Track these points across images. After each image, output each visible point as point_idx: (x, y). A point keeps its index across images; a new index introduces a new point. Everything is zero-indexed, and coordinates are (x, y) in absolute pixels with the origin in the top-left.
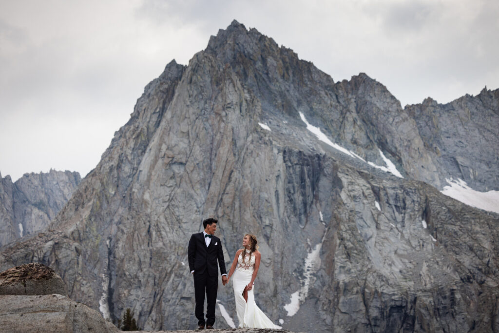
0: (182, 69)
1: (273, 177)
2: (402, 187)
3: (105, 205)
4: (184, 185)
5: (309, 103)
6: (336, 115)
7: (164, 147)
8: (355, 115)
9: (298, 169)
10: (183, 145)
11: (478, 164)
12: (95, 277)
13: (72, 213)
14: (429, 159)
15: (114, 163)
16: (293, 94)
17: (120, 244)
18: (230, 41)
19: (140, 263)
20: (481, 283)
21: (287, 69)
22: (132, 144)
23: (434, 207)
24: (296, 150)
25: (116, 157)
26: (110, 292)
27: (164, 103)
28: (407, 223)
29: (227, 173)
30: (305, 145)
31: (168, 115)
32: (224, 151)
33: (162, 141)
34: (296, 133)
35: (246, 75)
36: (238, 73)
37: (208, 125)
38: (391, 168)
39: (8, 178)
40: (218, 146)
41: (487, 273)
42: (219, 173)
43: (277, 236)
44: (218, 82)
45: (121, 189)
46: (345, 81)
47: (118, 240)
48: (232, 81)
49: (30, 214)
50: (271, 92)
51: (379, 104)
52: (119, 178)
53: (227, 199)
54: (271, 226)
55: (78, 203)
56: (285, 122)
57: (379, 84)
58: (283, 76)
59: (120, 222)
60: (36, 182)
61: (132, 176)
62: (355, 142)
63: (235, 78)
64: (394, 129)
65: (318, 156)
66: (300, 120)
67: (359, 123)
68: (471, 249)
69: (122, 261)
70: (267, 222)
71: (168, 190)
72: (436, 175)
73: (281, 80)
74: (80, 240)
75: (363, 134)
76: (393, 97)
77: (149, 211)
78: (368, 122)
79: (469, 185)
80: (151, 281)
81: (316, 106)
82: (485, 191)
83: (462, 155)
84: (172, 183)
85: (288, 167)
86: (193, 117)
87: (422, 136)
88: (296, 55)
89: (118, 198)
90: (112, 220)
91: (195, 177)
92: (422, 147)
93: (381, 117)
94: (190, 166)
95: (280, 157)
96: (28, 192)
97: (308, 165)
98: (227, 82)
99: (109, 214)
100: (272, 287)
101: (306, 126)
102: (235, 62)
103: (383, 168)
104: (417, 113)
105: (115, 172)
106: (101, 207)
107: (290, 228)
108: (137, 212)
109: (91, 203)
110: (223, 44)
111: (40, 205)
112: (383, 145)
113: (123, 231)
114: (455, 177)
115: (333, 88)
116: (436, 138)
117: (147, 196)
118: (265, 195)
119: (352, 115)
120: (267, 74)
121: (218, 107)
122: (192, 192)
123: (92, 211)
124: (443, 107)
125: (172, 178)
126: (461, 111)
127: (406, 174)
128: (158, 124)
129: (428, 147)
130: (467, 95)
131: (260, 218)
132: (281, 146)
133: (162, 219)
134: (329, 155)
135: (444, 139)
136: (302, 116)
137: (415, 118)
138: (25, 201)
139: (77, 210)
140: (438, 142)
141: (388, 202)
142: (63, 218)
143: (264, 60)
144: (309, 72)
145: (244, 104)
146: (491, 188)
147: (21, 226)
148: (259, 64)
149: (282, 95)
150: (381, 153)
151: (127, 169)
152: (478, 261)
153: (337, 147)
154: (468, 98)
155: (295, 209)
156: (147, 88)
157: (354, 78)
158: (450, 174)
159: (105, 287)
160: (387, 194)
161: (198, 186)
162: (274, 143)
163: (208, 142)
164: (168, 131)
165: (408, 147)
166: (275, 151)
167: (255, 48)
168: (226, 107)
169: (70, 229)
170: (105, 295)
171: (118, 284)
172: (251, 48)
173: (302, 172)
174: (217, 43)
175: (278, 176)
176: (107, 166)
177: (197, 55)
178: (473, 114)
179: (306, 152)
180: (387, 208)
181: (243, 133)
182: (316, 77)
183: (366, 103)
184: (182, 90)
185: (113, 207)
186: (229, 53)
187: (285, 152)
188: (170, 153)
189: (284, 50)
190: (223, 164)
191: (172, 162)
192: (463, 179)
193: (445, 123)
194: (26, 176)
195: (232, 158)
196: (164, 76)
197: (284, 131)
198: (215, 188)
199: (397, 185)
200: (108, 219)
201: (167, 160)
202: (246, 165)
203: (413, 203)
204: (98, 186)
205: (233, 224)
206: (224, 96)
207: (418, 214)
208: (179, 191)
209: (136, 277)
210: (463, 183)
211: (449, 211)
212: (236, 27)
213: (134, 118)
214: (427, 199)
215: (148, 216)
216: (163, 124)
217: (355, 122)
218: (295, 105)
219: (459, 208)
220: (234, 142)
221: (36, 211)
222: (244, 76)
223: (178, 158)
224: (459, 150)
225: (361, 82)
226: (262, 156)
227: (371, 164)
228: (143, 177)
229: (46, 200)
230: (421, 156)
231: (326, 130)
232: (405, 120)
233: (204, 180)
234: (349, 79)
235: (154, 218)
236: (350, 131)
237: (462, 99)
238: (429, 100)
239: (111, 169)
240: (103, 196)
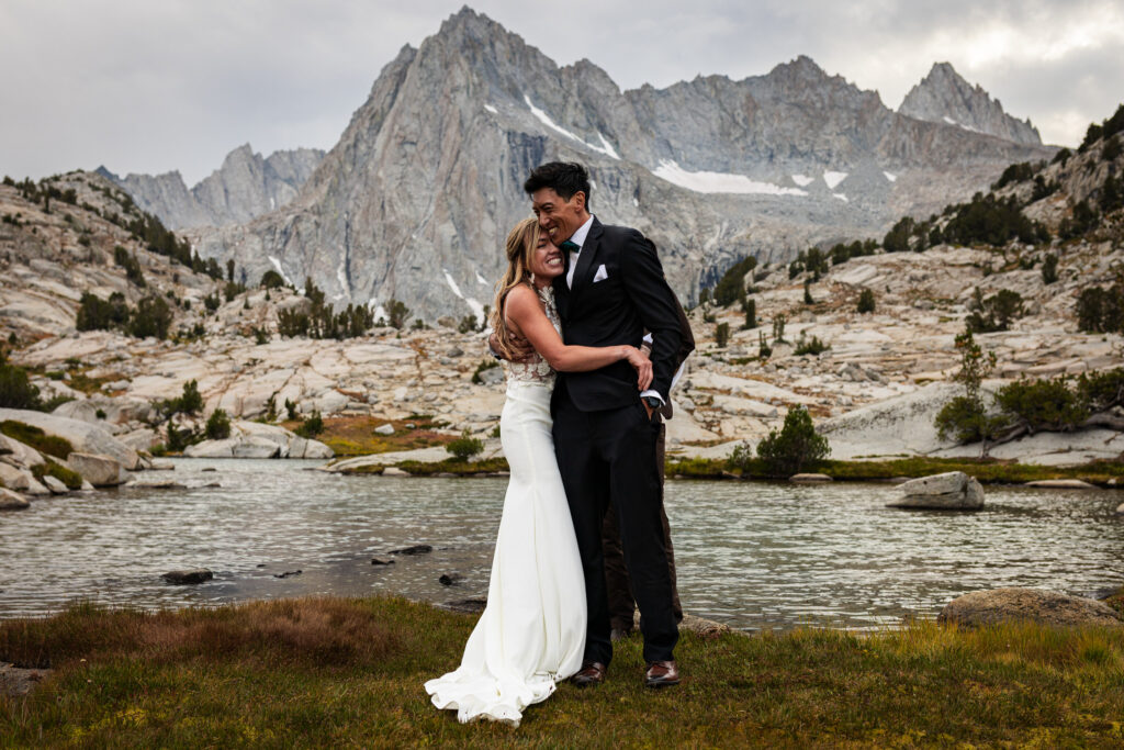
0: (414, 51)
1: (497, 157)
2: (617, 168)
3: (343, 182)
4: (415, 164)
5: (534, 87)
6: (558, 99)
7: (396, 128)
8: (576, 99)
9: (521, 149)
10: (414, 126)
11: (689, 146)
12: (333, 248)
13: (312, 189)
14: (644, 141)
15: (351, 141)
16: (520, 79)
17: (357, 218)
18: (460, 26)
19: (374, 235)
20: (684, 257)
21: (514, 54)
22: (367, 124)
23: (645, 187)
24: (519, 132)
25: (353, 135)
26: (348, 262)
27: (398, 85)
28: (620, 201)
29: (454, 153)
30: (529, 127)
31: (400, 96)
32: (452, 132)
33: (395, 121)
34: (521, 115)
35: (475, 59)
36: (467, 58)
37: (437, 107)
38: (609, 149)
39: (259, 155)
40: (447, 127)
41: (690, 248)
42: (448, 153)
43: (499, 212)
44: (447, 65)
45: (358, 166)
46: (569, 67)
47: (354, 215)
48: (460, 65)
49: (281, 188)
50: (498, 76)
51: (600, 88)
52: (355, 156)
53: (455, 177)
54: (495, 203)
55: (318, 179)
56: (511, 105)
57: (600, 70)
58: (510, 61)
59: (356, 198)
60: (286, 159)
61: (367, 154)
62: (575, 125)
63: (462, 60)
64: (612, 112)
65: (541, 138)
66: (524, 103)
67: (580, 106)
68: (677, 226)
69: (358, 233)
70: (492, 199)
71: (401, 169)
72: (650, 158)
73: (508, 65)
74: (319, 214)
75: (584, 119)
76: (612, 82)
77: (383, 187)
78: (589, 106)
79: (680, 166)
80: (385, 253)
81: (541, 90)
82: (694, 172)
83: (675, 138)
84: (404, 161)
85: (512, 148)
86: (424, 99)
87: (638, 119)
88: (522, 41)
89: (355, 175)
90: (349, 196)
91: (426, 156)
92: (638, 129)
93: (601, 102)
94: (420, 145)
95: (505, 139)
96: (278, 168)
97: (531, 146)
98: (456, 65)
99: (346, 190)
100: (495, 259)
101: (529, 109)
102: (465, 47)
103: (601, 150)
104: (635, 98)
105: (352, 151)
106: (339, 183)
107: (513, 205)
108: (372, 189)
109: (329, 180)
110: (454, 29)
111: (290, 181)
112: (602, 128)
113: (359, 207)
114: (667, 158)
115: (556, 73)
116: (652, 121)
117: (381, 174)
118: (490, 174)
119: (574, 99)
120: (495, 58)
121: (447, 89)
122: (422, 170)
123: (331, 186)
124: (659, 92)
125: (405, 156)
126: (676, 97)
127: (622, 155)
128: (391, 105)
129: (644, 130)
130: (682, 82)
131: (485, 195)
132: (506, 127)
133: (395, 195)
134: (551, 137)
135: (659, 123)
136: (527, 100)
137: (633, 102)
138: (275, 177)
139: (316, 185)
140: (654, 126)
141: (603, 182)
142: (305, 195)
143: (492, 45)
144: (535, 57)
145: (471, 87)
146: (700, 169)
147: (272, 201)
148: (488, 49)
149: (509, 79)
150: (600, 135)
151: (363, 147)
152: (682, 237)
153: (559, 129)
154: (684, 84)
155: (518, 187)
156: (384, 70)
157: (578, 63)
158: (663, 156)
159: (343, 257)
160: (602, 174)
161: (428, 164)
162: (500, 125)
163: (438, 123)
164: (400, 112)
165: (625, 130)
166: (500, 132)
167: (485, 32)
168: (455, 90)
169: (310, 204)
170: (343, 265)
171: (354, 255)
172: (480, 33)
173: (525, 153)
174: (449, 27)
175: (502, 157)
176: (344, 145)
177: (427, 39)
178: (686, 99)
179: (530, 134)
180: (602, 187)
181: (469, 114)
182: (541, 61)
183: (587, 87)
184: (412, 72)
185: (350, 184)
186: (460, 38)
187: (509, 134)
188: (402, 133)
189: (511, 36)
190: (451, 144)
191: (404, 142)
192: (675, 160)
193: (661, 107)
194: (276, 153)
195: (459, 139)
196: (399, 59)
197: (510, 114)
198: (444, 167)
199: (612, 165)
200: (346, 195)
201: (399, 140)
202: (473, 145)
203: (627, 183)
204: (336, 164)
205: (459, 200)
206: (452, 79)
207: (630, 193)
208: (410, 169)
209: (371, 248)
210: (674, 164)
211: (659, 190)
212: (466, 12)
213: (371, 99)
214: (639, 180)
215: (382, 192)
216: (396, 105)
217: (576, 105)
218: (521, 88)
219: (667, 187)
220: (461, 123)
221: (286, 187)
222: (472, 60)
223: (409, 138)
224: (672, 133)
225: (583, 67)
226: (488, 136)
227: (590, 146)
228: (378, 156)
229: (295, 177)
230: (637, 139)
231: (550, 113)
232: (623, 104)
233: (433, 159)
234: (572, 64)
235: (388, 194)
236: (572, 114)
237: (677, 85)
238: (647, 86)
239: (348, 148)
240: (340, 173)
